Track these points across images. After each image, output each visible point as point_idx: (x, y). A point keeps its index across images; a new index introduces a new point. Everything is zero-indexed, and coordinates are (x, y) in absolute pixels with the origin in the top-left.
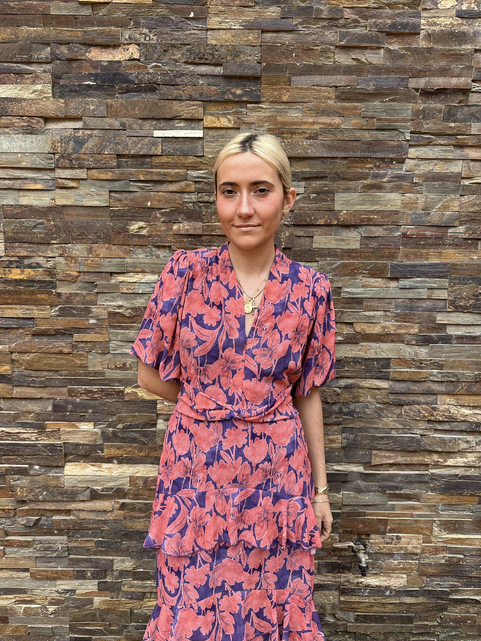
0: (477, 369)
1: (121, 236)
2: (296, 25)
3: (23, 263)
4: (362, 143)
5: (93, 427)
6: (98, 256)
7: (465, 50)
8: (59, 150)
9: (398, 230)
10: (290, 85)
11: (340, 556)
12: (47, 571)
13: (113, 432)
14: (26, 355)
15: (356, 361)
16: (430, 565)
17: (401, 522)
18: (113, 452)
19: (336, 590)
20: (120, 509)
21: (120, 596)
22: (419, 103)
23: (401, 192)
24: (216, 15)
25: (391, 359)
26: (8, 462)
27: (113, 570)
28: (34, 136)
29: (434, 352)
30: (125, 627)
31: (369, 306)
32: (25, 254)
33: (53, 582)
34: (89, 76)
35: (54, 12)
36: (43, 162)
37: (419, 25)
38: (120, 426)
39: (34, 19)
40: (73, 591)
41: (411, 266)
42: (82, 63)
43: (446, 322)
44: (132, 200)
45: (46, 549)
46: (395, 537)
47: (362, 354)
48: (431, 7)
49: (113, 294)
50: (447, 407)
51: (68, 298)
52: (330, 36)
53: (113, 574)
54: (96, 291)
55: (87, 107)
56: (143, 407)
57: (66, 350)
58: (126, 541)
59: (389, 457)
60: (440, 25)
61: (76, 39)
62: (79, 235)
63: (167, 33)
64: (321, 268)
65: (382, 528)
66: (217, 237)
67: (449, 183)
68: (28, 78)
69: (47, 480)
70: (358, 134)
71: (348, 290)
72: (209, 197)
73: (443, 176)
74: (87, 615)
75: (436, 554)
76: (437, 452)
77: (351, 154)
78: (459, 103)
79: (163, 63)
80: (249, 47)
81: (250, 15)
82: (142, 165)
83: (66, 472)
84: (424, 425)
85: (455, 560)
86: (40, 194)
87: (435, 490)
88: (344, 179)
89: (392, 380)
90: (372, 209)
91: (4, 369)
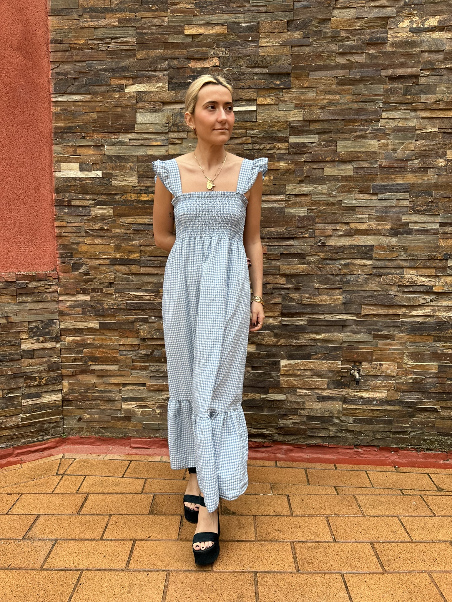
0: (429, 251)
2: (312, 41)
3: (148, 190)
4: (353, 111)
7: (415, 51)
8: (171, 121)
9: (376, 163)
10: (308, 77)
11: (342, 377)
12: (157, 385)
14: (149, 247)
15: (351, 247)
16: (403, 383)
17: (383, 354)
19: (340, 401)
22: (388, 85)
23: (378, 139)
24: (264, 38)
25: (374, 245)
26: (136, 314)
28: (157, 113)
29: (401, 240)
31: (360, 211)
32: (150, 184)
33: (160, 393)
34: (189, 78)
35: (170, 41)
36: (162, 129)
37: (387, 38)
39: (159, 46)
41: (385, 185)
42: (186, 69)
43: (408, 221)
45: (157, 371)
46: (378, 364)
47: (355, 243)
48: (394, 27)
50: (410, 276)
52: (332, 47)
59: (373, 310)
60: (399, 37)
61: (182, 56)
63: (235, 50)
64: (329, 188)
65: (370, 357)
67: (408, 133)
68: (154, 80)
69: (159, 325)
70: (350, 105)
71: (346, 201)
72: (260, 146)
73: (404, 129)
75: (407, 376)
76: (404, 306)
77: (346, 117)
78: (413, 83)
79: (233, 68)
80: (284, 56)
81: (284, 38)
84: (395, 288)
85: (419, 380)
86: (159, 148)
87: (404, 332)
88: (342, 133)
89: (374, 259)
90: (360, 150)
91: (136, 256)
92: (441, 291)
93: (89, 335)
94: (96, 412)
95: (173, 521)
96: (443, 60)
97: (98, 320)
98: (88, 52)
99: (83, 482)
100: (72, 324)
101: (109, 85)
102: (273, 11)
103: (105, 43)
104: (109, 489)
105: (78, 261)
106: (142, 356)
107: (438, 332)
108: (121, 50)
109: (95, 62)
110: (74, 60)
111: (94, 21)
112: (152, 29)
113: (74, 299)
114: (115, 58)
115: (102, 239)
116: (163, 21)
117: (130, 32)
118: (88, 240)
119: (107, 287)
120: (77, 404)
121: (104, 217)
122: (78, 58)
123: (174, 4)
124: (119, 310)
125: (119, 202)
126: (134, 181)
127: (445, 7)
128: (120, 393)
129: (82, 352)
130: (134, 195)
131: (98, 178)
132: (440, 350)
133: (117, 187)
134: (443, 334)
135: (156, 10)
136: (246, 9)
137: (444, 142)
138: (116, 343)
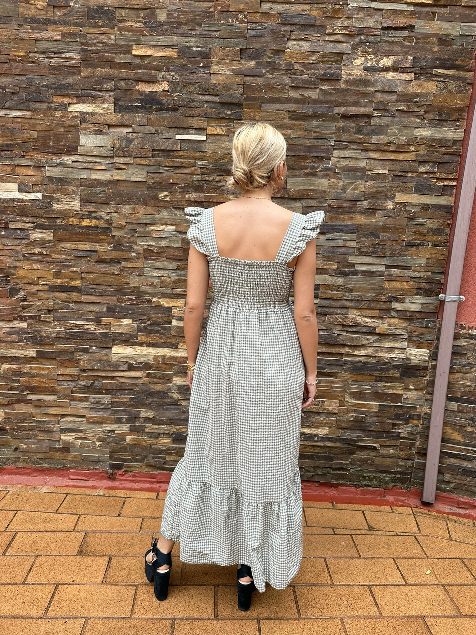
0: (374, 293)
1: (153, 201)
2: (265, 72)
3: (91, 216)
4: (304, 147)
5: (132, 322)
6: (138, 213)
7: (369, 90)
8: (117, 145)
9: (326, 203)
10: (260, 109)
12: (97, 417)
13: (144, 326)
14: (91, 275)
16: (344, 421)
17: (325, 391)
18: (144, 339)
20: (146, 377)
21: (143, 436)
22: (340, 123)
23: (328, 178)
24: (216, 65)
25: (320, 284)
26: (76, 343)
27: (140, 418)
28: (101, 136)
29: (347, 281)
30: (146, 457)
32: (93, 210)
33: (101, 425)
34: (137, 100)
35: (117, 60)
36: (107, 153)
37: (341, 74)
38: (149, 323)
39: (105, 64)
40: (113, 431)
41: (333, 225)
42: (133, 92)
43: (354, 262)
44: (161, 178)
45: (97, 403)
46: (321, 402)
48: (348, 64)
49: (147, 238)
50: (354, 316)
51: (119, 239)
52: (286, 80)
53: (140, 420)
54: (136, 235)
55: (135, 119)
56: (163, 311)
57: (116, 272)
58: (149, 398)
60: (353, 75)
61: (130, 77)
62: (127, 199)
63: (186, 75)
66: (213, 203)
67: (358, 173)
68: (100, 100)
69: (101, 356)
70: (302, 141)
72: (209, 177)
73: (355, 169)
74: (121, 448)
75: (348, 414)
76: (348, 346)
77: (297, 154)
78: (365, 123)
79: (183, 94)
80: (236, 85)
81: (237, 66)
82: (168, 156)
83: (113, 352)
84: (340, 328)
85: (359, 418)
86: (104, 172)
87: (346, 371)
88: (292, 169)
89: (320, 298)
90: (310, 189)
91: (77, 283)
92: (384, 332)
93: (26, 364)
94: (33, 442)
95: (101, 562)
96: (396, 102)
97: (35, 348)
98: (29, 66)
99: (13, 518)
100: (8, 352)
101: (51, 103)
102: (226, 37)
103: (47, 58)
104: (39, 526)
105: (15, 286)
106: (81, 387)
107: (379, 373)
108: (65, 66)
109: (36, 77)
110: (13, 73)
111: (36, 33)
112: (97, 46)
113: (10, 325)
114: (58, 74)
115: (40, 264)
116: (110, 39)
117: (74, 47)
118: (25, 265)
119: (45, 314)
120: (13, 434)
121: (43, 242)
122: (18, 71)
123: (121, 21)
124: (58, 339)
125: (60, 227)
126: (76, 205)
127: (399, 48)
128: (58, 424)
129: (18, 381)
130: (76, 220)
131: (38, 200)
132: (381, 390)
133: (58, 210)
134: (385, 374)
135: (102, 26)
136: (198, 32)
137: (394, 185)
138: (54, 373)
